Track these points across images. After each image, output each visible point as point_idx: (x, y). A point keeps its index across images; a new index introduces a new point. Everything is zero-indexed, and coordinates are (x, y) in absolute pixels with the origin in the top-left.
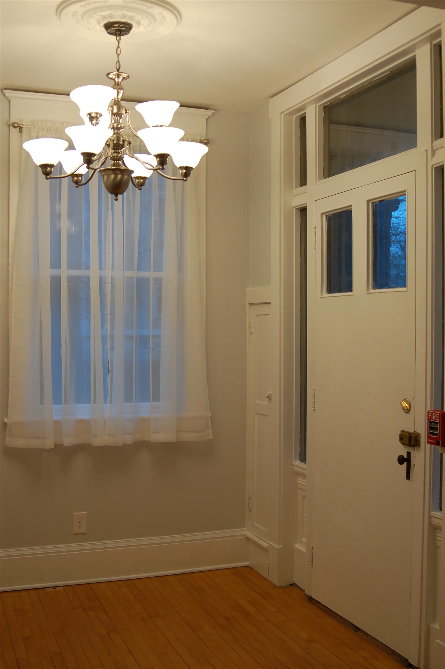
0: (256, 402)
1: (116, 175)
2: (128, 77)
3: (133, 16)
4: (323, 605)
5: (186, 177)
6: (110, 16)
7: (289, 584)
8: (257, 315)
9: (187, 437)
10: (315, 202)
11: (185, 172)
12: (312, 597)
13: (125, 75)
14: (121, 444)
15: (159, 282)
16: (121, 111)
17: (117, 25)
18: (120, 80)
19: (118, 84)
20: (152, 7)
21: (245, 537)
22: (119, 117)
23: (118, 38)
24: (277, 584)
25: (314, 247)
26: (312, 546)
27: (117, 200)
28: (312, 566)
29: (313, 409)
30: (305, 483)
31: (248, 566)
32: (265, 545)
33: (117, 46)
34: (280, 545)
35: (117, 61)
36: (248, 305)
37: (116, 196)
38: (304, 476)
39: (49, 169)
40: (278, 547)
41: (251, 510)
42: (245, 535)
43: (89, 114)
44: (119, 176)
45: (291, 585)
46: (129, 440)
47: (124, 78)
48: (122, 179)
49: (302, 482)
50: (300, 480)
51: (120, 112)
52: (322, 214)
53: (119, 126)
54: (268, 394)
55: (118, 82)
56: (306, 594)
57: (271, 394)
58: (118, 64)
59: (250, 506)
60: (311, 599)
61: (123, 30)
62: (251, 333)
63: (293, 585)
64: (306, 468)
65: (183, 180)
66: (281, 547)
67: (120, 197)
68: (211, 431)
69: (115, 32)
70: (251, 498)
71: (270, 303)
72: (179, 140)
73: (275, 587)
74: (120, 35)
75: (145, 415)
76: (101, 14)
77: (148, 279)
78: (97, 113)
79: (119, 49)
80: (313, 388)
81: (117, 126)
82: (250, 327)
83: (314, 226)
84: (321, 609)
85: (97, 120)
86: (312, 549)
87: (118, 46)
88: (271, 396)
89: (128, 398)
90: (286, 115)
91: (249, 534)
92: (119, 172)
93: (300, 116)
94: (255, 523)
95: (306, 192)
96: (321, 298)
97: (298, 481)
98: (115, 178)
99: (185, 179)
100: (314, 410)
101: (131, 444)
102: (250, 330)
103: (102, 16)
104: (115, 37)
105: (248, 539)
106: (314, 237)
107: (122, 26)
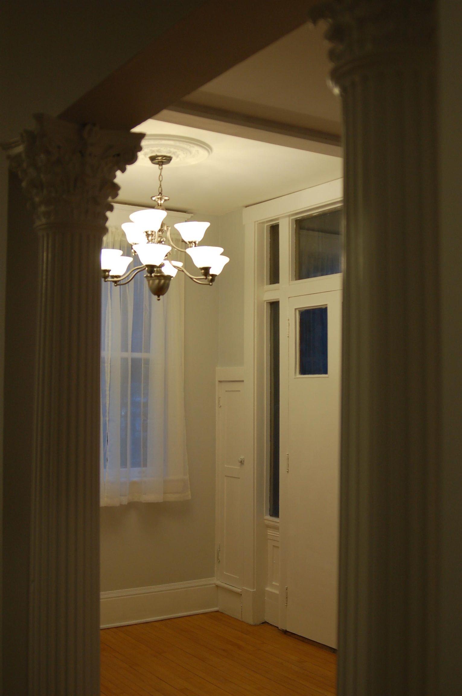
0: (226, 466)
1: (160, 280)
2: (168, 200)
3: (176, 152)
4: (298, 635)
5: (212, 282)
6: (158, 151)
7: (261, 622)
8: (226, 391)
9: (172, 497)
10: (288, 299)
11: (211, 279)
12: (287, 630)
13: (167, 198)
14: (118, 505)
15: (147, 361)
16: (163, 227)
17: (160, 158)
18: (162, 202)
19: (161, 205)
20: (194, 147)
21: (215, 585)
22: (162, 232)
23: (160, 167)
24: (252, 623)
25: (288, 336)
26: (286, 587)
27: (159, 300)
28: (287, 604)
29: (287, 470)
30: (278, 534)
31: (217, 611)
32: (239, 590)
33: (159, 174)
34: (254, 588)
35: (159, 186)
36: (217, 382)
37: (159, 296)
38: (276, 528)
39: (107, 273)
40: (252, 590)
41: (220, 561)
42: (215, 584)
43: (146, 232)
44: (163, 281)
45: (263, 623)
46: (125, 501)
47: (165, 200)
48: (164, 283)
49: (272, 533)
50: (270, 532)
51: (162, 229)
52: (296, 309)
53: (162, 240)
54: (241, 459)
55: (161, 204)
56: (280, 629)
57: (244, 459)
58: (160, 189)
59: (219, 558)
60: (286, 632)
61: (165, 162)
62: (220, 406)
63: (265, 623)
64: (279, 521)
65: (209, 284)
66: (255, 590)
67: (161, 297)
68: (190, 492)
69: (158, 163)
70: (220, 551)
71: (243, 381)
72: (220, 254)
73: (250, 625)
74: (162, 165)
75: (136, 479)
76: (151, 149)
77: (140, 360)
78: (152, 231)
79: (161, 177)
80: (287, 454)
81: (160, 239)
82: (219, 401)
83: (288, 319)
84: (297, 639)
85: (152, 237)
86: (287, 589)
87: (161, 174)
88: (244, 461)
89: (124, 464)
90: (259, 223)
91: (218, 583)
92: (162, 278)
93: (270, 225)
94: (225, 573)
95: (279, 289)
96: (295, 378)
97: (268, 533)
98: (159, 283)
99: (211, 284)
100: (288, 472)
101: (127, 504)
102: (219, 404)
103: (151, 150)
104: (158, 166)
105: (217, 586)
106: (288, 327)
107: (164, 158)
